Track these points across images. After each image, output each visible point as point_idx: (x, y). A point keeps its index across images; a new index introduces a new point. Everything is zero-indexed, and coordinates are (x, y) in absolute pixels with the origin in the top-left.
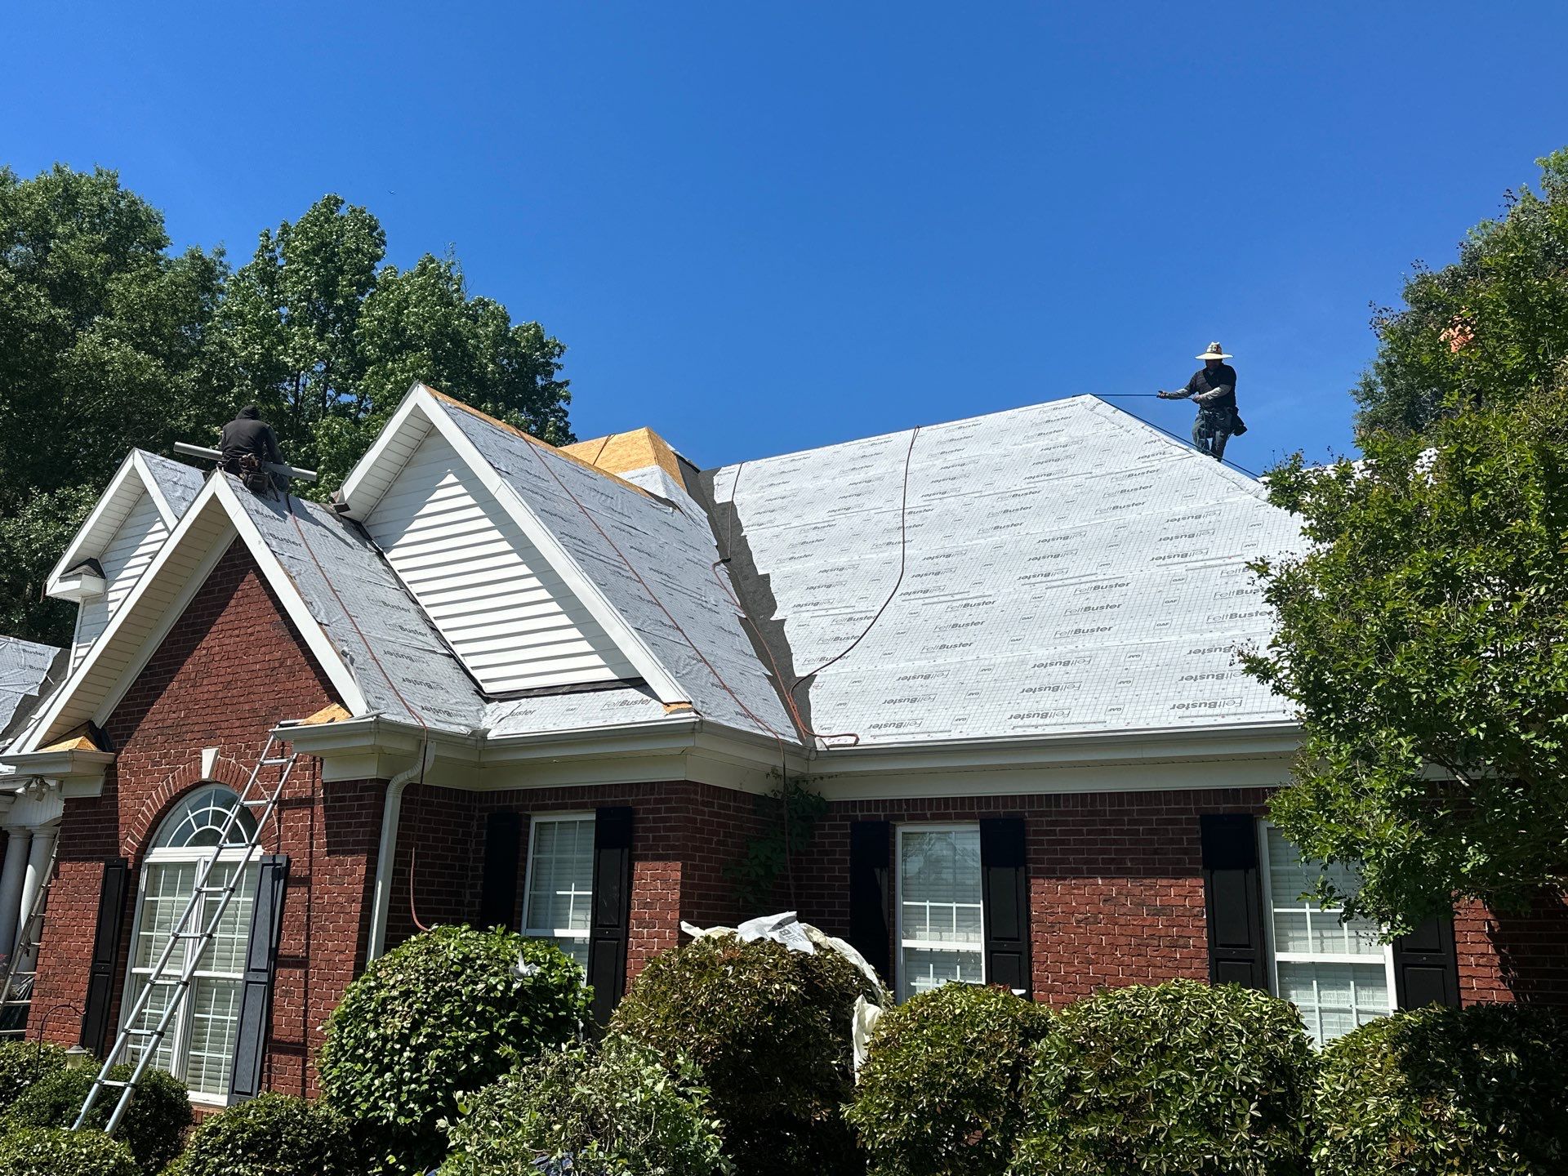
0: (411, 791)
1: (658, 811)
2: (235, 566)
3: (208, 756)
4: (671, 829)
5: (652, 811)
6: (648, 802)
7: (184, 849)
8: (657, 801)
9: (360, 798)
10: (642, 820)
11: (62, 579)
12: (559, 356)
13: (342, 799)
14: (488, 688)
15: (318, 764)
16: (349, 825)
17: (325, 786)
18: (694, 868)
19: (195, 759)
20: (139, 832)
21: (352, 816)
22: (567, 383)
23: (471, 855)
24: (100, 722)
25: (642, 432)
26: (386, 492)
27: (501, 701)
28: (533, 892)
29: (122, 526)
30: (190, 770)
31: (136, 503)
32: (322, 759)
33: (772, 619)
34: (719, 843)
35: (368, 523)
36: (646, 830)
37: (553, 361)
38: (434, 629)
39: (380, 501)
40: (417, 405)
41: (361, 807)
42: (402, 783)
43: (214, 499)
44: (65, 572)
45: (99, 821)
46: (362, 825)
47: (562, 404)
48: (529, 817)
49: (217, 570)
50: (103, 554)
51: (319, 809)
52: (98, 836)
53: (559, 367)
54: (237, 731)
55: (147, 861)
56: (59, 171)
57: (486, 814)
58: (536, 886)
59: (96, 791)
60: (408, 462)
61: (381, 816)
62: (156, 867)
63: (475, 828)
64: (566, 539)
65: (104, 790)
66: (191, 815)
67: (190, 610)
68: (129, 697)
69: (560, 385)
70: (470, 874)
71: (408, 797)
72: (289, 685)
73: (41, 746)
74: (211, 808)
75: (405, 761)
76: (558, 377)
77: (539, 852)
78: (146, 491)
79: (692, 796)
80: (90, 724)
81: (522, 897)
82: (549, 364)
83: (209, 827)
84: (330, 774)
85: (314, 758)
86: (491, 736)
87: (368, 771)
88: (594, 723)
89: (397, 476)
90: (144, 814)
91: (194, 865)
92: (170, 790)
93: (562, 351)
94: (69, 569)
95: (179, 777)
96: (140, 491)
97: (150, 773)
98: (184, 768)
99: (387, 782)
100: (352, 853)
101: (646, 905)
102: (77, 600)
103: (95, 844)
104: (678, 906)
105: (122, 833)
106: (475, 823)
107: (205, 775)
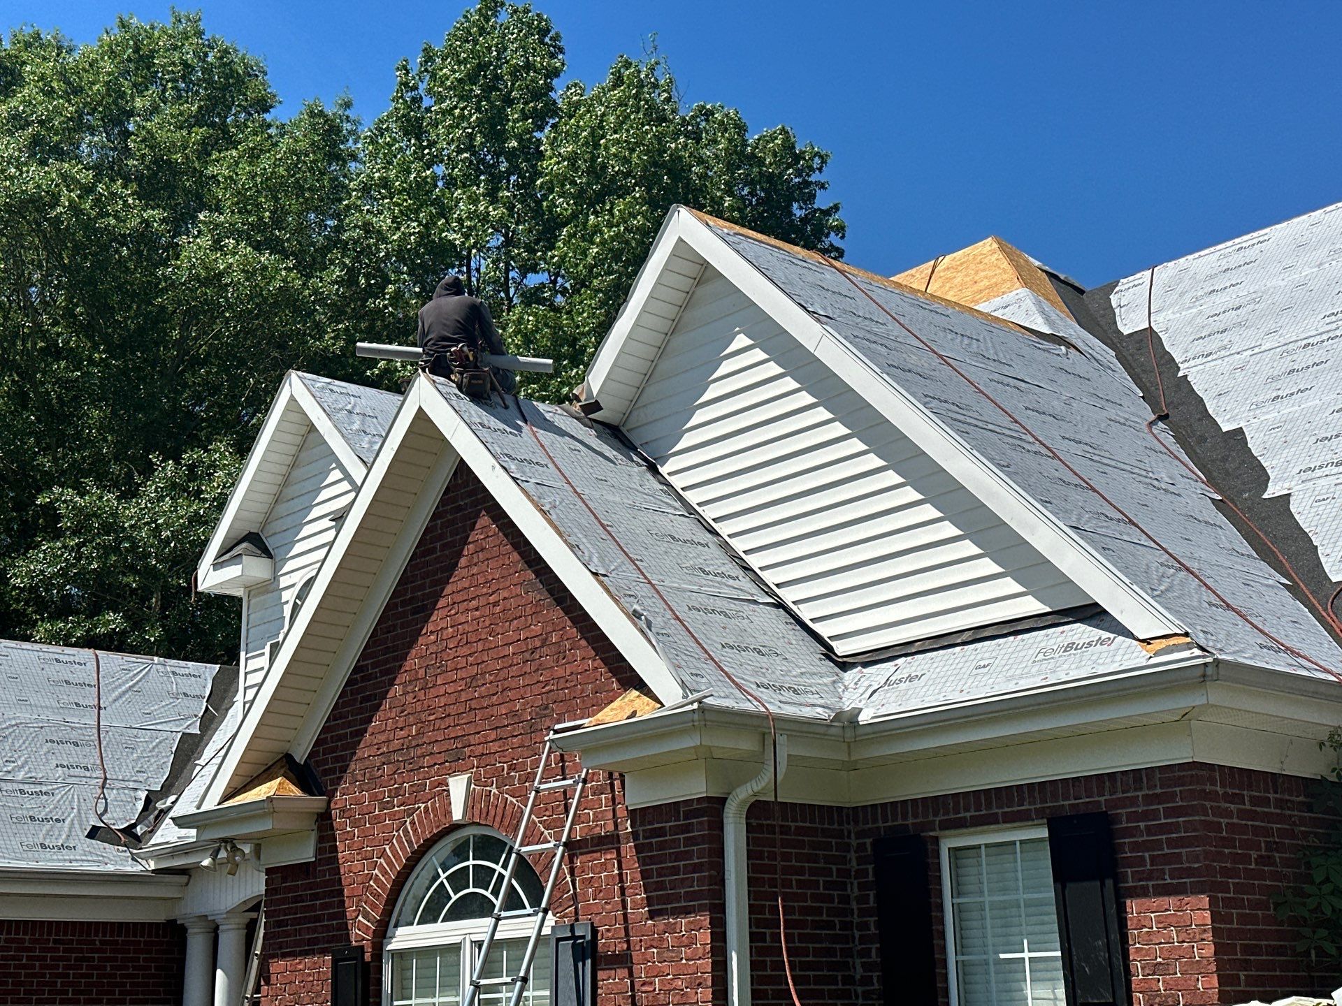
0: (757, 811)
1: (1154, 815)
2: (459, 509)
3: (458, 787)
4: (1181, 843)
5: (1145, 816)
6: (1133, 801)
7: (439, 925)
8: (1149, 799)
9: (687, 829)
10: (1129, 832)
11: (217, 565)
12: (820, 169)
13: (660, 832)
14: (841, 648)
15: (617, 783)
16: (675, 871)
17: (632, 814)
18: (1228, 903)
19: (440, 793)
20: (373, 906)
21: (678, 857)
22: (836, 208)
23: (854, 905)
24: (300, 755)
25: (988, 246)
26: (649, 377)
27: (866, 665)
28: (960, 958)
29: (286, 481)
30: (434, 809)
31: (301, 448)
32: (622, 776)
33: (1266, 496)
34: (1261, 860)
35: (629, 426)
36: (1136, 847)
37: (814, 178)
38: (747, 568)
39: (641, 390)
40: (680, 240)
41: (690, 841)
42: (744, 802)
43: (421, 415)
44: (220, 555)
45: (315, 897)
46: (696, 868)
47: (834, 239)
48: (936, 840)
49: (435, 516)
50: (266, 523)
51: (628, 849)
52: (318, 919)
53: (822, 186)
54: (494, 747)
55: (389, 947)
56: (124, 25)
57: (868, 841)
58: (961, 948)
59: (306, 853)
60: (675, 327)
61: (721, 853)
62: (401, 955)
63: (854, 863)
64: (934, 403)
65: (319, 851)
66: (443, 876)
67: (404, 580)
68: (337, 713)
69: (827, 213)
70: (857, 934)
71: (754, 822)
72: (559, 672)
73: (226, 798)
74: (471, 862)
75: (743, 768)
76: (822, 201)
77: (959, 894)
78: (312, 428)
79: (1208, 788)
80: (288, 758)
81: (945, 966)
82: (807, 184)
83: (471, 890)
84: (638, 796)
85: (611, 775)
86: (864, 718)
87: (695, 788)
88: (1024, 684)
89: (662, 351)
90: (377, 880)
91: (456, 948)
92: (410, 842)
93: (823, 162)
94: (225, 550)
95: (421, 822)
96: (304, 430)
97: (378, 820)
98: (426, 808)
99: (722, 801)
100: (686, 912)
101: (1156, 968)
102: (239, 593)
103: (315, 930)
104: (1213, 967)
105: (350, 911)
106: (852, 855)
107: (457, 814)
